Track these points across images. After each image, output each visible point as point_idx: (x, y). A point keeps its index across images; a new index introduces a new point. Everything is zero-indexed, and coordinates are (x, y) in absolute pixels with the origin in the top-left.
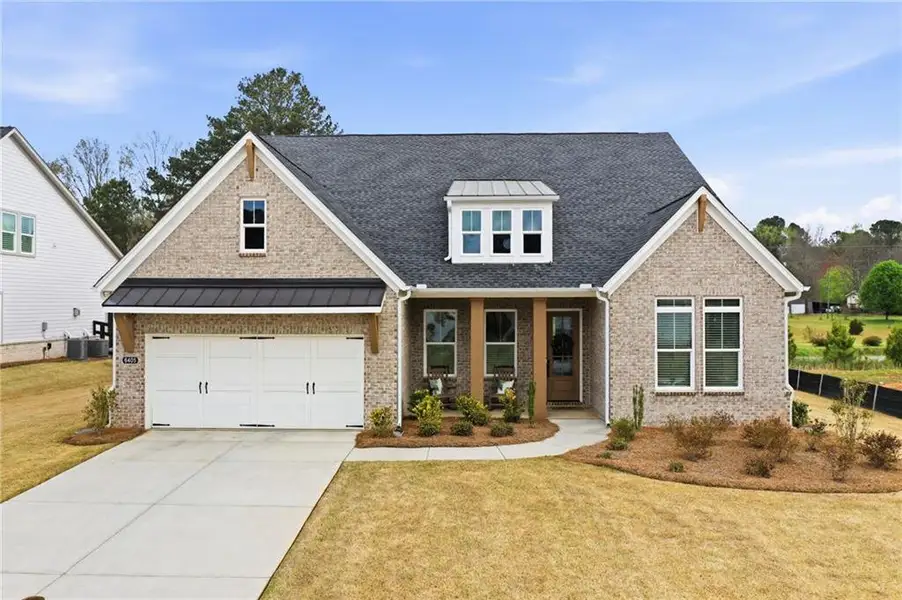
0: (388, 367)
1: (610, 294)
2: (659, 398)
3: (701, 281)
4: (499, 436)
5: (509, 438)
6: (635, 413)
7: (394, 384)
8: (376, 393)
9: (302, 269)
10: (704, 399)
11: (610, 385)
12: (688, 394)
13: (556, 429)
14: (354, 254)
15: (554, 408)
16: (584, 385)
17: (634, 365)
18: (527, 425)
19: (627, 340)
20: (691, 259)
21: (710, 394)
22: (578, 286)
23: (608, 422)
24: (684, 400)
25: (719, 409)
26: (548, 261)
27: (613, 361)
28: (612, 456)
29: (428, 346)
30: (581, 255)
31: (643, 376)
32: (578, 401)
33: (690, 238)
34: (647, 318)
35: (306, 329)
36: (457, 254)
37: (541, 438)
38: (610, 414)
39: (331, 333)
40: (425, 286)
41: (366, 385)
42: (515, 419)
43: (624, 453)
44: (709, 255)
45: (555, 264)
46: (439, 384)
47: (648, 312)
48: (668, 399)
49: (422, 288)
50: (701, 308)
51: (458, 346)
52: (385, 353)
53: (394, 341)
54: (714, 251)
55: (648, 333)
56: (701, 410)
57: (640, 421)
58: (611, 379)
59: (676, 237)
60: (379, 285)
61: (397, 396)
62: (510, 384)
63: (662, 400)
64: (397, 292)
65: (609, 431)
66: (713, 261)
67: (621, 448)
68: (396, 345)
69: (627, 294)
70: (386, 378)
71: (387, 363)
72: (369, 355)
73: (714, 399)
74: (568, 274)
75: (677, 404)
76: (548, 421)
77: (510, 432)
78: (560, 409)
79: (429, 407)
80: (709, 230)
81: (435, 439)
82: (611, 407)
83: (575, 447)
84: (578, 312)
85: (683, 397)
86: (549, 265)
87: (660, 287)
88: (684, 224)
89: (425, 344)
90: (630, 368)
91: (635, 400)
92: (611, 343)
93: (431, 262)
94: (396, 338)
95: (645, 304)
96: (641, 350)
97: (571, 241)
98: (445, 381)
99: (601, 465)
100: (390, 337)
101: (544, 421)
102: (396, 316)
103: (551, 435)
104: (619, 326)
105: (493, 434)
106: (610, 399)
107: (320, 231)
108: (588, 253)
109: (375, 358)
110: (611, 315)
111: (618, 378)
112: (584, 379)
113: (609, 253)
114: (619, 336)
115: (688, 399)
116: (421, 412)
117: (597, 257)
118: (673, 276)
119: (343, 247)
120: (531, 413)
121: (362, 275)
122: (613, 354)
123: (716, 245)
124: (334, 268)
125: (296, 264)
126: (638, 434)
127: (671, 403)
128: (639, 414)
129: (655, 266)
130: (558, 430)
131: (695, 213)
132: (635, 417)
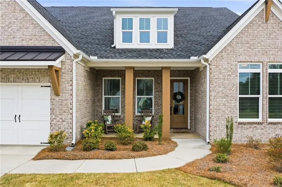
0: (66, 105)
1: (210, 60)
2: (240, 126)
3: (266, 53)
4: (137, 151)
5: (144, 152)
6: (227, 135)
7: (70, 116)
8: (59, 121)
9: (10, 40)
10: (268, 126)
11: (210, 118)
12: (258, 123)
13: (176, 145)
14: (44, 30)
15: (174, 132)
16: (190, 120)
17: (224, 105)
18: (157, 142)
19: (221, 89)
20: (261, 38)
21: (271, 123)
22: (189, 58)
23: (208, 141)
24: (256, 127)
25: (277, 133)
26: (171, 48)
27: (212, 103)
28: (221, 169)
29: (105, 98)
30: (190, 45)
31: (230, 112)
32: (188, 128)
33: (260, 26)
34: (233, 76)
35: (12, 80)
36: (119, 43)
37: (166, 152)
38: (210, 136)
39: (28, 82)
40: (96, 58)
41: (51, 116)
42: (150, 139)
43: (228, 166)
44: (272, 36)
45: (175, 49)
46: (110, 118)
47: (234, 72)
48: (246, 126)
49: (94, 58)
50: (267, 69)
51: (121, 98)
52: (64, 96)
53: (70, 88)
54: (274, 34)
55: (234, 85)
56: (266, 133)
57: (231, 140)
58: (210, 113)
59: (251, 25)
60: (60, 51)
61: (72, 123)
62: (149, 119)
63: (242, 127)
64: (72, 55)
65: (210, 147)
66: (274, 40)
67: (225, 161)
68: (72, 90)
69: (221, 60)
70: (65, 112)
71: (66, 102)
72: (54, 97)
73: (274, 126)
74: (183, 53)
75: (251, 129)
76: (170, 140)
77: (145, 148)
78: (177, 132)
79: (93, 131)
80: (272, 21)
81: (92, 152)
82: (210, 131)
83: (191, 160)
84: (188, 80)
85: (255, 125)
86: (172, 49)
87: (241, 57)
88: (256, 17)
89: (104, 97)
90: (221, 107)
91: (227, 127)
92: (210, 91)
93: (104, 48)
94: (72, 85)
95: (232, 67)
96: (229, 95)
97: (184, 40)
98: (113, 117)
99: (214, 179)
100: (67, 85)
101: (168, 140)
102: (71, 71)
103: (172, 150)
104: (215, 80)
105: (133, 150)
106: (210, 127)
107: (22, 15)
108: (194, 45)
109: (57, 98)
110: (210, 73)
111: (215, 113)
112: (190, 116)
113: (206, 45)
114: (215, 87)
115: (258, 126)
116: (88, 134)
117: (199, 46)
118: (249, 50)
119: (36, 25)
120: (160, 135)
121: (49, 44)
122: (212, 98)
123: (276, 30)
124: (31, 40)
125: (5, 37)
126: (232, 149)
127: (248, 129)
128: (230, 136)
129: (238, 43)
130: (176, 146)
131: (263, 10)
132: (227, 138)
